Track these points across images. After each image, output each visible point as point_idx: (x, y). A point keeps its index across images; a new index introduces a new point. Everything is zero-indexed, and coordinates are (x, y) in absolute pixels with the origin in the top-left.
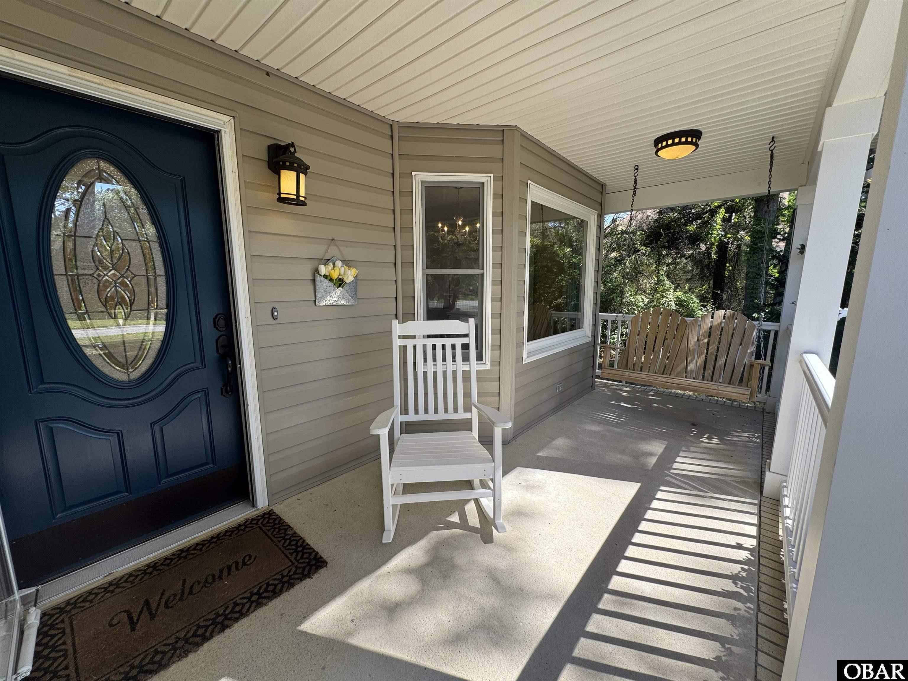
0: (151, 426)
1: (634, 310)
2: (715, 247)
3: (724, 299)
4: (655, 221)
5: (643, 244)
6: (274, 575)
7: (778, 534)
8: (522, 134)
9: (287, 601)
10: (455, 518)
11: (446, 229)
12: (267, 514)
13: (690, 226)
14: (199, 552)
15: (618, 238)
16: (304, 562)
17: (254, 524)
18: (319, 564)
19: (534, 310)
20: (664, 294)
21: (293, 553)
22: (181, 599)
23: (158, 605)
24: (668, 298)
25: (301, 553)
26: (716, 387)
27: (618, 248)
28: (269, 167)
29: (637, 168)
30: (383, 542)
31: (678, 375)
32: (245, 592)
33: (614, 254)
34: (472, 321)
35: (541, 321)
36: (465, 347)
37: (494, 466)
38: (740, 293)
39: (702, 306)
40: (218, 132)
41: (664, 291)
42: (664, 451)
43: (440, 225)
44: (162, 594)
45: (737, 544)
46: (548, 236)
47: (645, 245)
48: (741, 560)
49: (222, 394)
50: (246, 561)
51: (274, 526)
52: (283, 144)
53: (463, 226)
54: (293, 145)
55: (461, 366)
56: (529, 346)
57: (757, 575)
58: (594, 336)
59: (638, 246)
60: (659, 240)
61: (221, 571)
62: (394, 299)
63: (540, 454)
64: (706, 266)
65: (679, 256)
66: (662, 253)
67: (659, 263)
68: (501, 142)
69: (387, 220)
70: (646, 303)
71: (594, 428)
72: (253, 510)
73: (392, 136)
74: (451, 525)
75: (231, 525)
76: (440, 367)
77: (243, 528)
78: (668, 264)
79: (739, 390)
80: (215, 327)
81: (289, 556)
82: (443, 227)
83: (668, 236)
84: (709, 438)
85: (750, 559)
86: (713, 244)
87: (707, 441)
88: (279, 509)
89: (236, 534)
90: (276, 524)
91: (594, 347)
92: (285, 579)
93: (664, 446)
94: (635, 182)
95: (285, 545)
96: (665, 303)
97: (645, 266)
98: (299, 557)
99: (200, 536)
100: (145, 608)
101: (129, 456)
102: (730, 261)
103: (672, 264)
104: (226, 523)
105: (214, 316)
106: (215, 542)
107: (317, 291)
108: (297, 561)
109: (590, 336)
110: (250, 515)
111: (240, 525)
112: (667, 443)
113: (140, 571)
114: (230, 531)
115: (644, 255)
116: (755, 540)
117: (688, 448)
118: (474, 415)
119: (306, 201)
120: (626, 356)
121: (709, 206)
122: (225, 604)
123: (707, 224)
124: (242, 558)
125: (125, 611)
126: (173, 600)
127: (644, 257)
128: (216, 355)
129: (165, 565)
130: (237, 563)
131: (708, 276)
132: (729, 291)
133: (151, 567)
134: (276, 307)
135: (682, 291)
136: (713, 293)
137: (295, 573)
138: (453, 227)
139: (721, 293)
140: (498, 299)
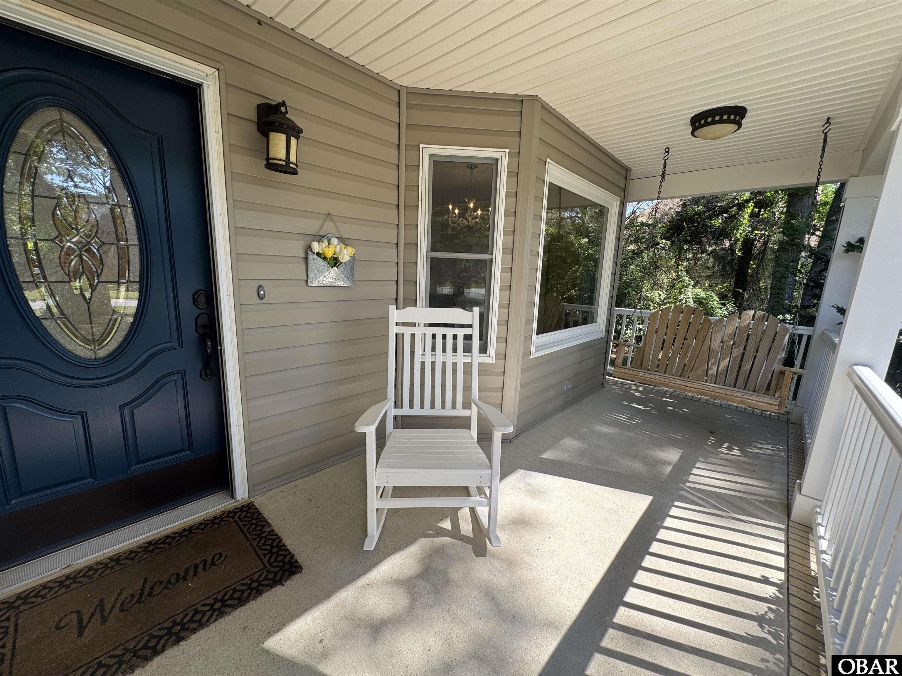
0: (120, 409)
1: (649, 305)
2: (739, 244)
3: (745, 299)
4: (678, 213)
5: (664, 237)
6: (243, 579)
7: (810, 568)
8: (543, 106)
9: (253, 611)
10: (447, 525)
11: (457, 211)
12: (246, 507)
13: (715, 220)
14: (167, 546)
15: (638, 231)
16: (277, 566)
17: (230, 517)
18: (293, 569)
19: (545, 301)
20: (683, 290)
21: (267, 554)
22: (139, 601)
23: (113, 607)
24: (686, 295)
25: (275, 555)
26: (740, 395)
27: (637, 241)
28: (259, 130)
29: (667, 151)
30: (364, 549)
31: (698, 379)
32: (209, 598)
33: (632, 247)
34: (477, 310)
35: (552, 314)
36: (468, 338)
37: (492, 473)
38: (763, 293)
39: (722, 304)
40: (200, 85)
41: (683, 287)
42: (679, 460)
43: (450, 207)
44: (119, 594)
45: (763, 576)
46: (563, 226)
47: (666, 238)
48: (767, 598)
49: (201, 377)
50: (215, 560)
51: (251, 521)
52: (274, 103)
53: (475, 209)
54: (283, 104)
55: (462, 358)
56: (538, 340)
57: (786, 619)
58: (608, 331)
59: (658, 239)
60: (681, 234)
61: (187, 571)
62: (395, 283)
63: (543, 456)
64: (728, 263)
65: (701, 251)
66: (683, 247)
67: (679, 258)
68: (519, 114)
69: (391, 196)
70: (662, 299)
71: (604, 429)
72: (232, 501)
73: (399, 103)
74: (442, 532)
75: (207, 517)
76: (439, 358)
77: (218, 521)
78: (688, 260)
79: (766, 399)
80: (194, 304)
81: (262, 557)
82: (453, 209)
83: (691, 230)
84: (729, 448)
85: (779, 596)
86: (737, 240)
87: (727, 452)
88: (259, 502)
89: (210, 528)
90: (254, 519)
91: (607, 343)
92: (254, 585)
93: (680, 454)
94: (665, 167)
95: (260, 545)
96: (682, 300)
97: (664, 260)
98: (272, 560)
99: (171, 528)
100: (98, 610)
101: (94, 439)
102: (755, 259)
103: (692, 260)
104: (201, 514)
105: (193, 293)
106: (186, 536)
107: (309, 270)
108: (270, 564)
109: (604, 332)
110: (227, 507)
111: (215, 518)
112: (682, 451)
113: (101, 564)
114: (204, 524)
115: (663, 248)
116: (783, 573)
117: (707, 459)
118: (474, 413)
119: (297, 169)
120: (641, 354)
121: (738, 199)
122: (184, 610)
123: (733, 218)
124: (212, 557)
125: (76, 612)
126: (130, 602)
127: (663, 251)
128: (197, 335)
129: (128, 559)
130: (205, 562)
131: (730, 274)
132: (751, 290)
133: (114, 561)
134: (263, 285)
135: (701, 288)
136: (734, 291)
137: (266, 579)
138: (464, 210)
139: (743, 291)
140: (507, 287)
